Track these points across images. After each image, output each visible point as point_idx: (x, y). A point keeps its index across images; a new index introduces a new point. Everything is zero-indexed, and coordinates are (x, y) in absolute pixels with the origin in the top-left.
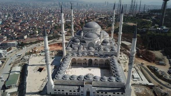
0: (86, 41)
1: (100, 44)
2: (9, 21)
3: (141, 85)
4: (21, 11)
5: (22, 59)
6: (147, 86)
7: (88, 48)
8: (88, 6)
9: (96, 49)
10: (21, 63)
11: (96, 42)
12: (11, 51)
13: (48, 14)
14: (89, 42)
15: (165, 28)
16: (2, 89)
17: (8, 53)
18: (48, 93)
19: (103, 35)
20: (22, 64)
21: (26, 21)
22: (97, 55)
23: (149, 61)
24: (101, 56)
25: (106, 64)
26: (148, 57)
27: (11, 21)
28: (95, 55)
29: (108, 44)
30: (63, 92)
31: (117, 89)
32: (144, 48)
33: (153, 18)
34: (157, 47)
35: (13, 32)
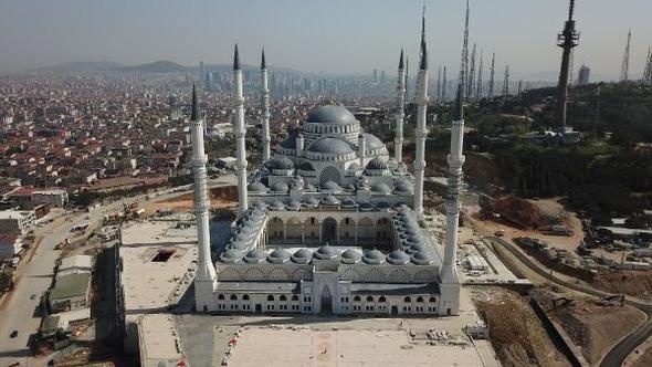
0: (314, 164)
1: (359, 173)
2: (23, 135)
3: (492, 284)
4: (62, 101)
5: (92, 235)
6: (510, 286)
7: (322, 186)
8: (312, 85)
9: (347, 188)
10: (89, 247)
11: (347, 165)
12: (46, 217)
13: (168, 112)
14: (325, 165)
15: (569, 131)
16: (36, 315)
17: (37, 222)
18: (198, 309)
19: (368, 146)
20: (96, 249)
21: (88, 134)
22: (350, 203)
23: (520, 228)
24: (363, 206)
25: (382, 235)
26: (516, 216)
27: (31, 134)
28: (345, 205)
29: (386, 172)
30: (246, 302)
31: (418, 286)
32: (504, 193)
33: (538, 109)
34: (545, 187)
35: (44, 166)
